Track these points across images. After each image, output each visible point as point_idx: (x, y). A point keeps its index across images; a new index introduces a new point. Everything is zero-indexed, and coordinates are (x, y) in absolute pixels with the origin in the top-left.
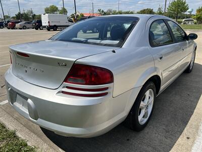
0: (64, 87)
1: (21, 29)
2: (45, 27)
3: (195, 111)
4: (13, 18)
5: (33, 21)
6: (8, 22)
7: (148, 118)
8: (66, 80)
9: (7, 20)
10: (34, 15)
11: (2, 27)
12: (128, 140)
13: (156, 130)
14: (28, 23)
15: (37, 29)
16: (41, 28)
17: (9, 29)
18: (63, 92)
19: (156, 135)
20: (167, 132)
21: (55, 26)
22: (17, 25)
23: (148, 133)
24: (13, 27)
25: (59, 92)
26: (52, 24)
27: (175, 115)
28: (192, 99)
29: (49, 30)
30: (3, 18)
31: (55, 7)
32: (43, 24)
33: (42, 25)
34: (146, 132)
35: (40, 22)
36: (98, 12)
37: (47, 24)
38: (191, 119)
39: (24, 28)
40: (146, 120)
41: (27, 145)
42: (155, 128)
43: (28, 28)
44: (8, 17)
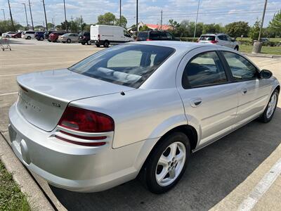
0: (57, 131)
1: (64, 42)
2: (93, 41)
3: (249, 178)
4: (58, 27)
5: (80, 34)
6: (50, 32)
7: (175, 178)
8: (60, 123)
9: (49, 30)
10: (85, 24)
11: (42, 38)
12: (142, 203)
13: (183, 196)
14: (74, 35)
15: (84, 44)
16: (89, 42)
17: (50, 41)
18: (56, 136)
19: (181, 202)
20: (197, 200)
21: (106, 41)
22: (60, 38)
23: (170, 198)
24: (55, 40)
25: (52, 136)
26: (103, 39)
27: (218, 179)
28: (251, 161)
29: (98, 46)
30: (45, 26)
31: (112, 15)
32: (92, 38)
33: (90, 39)
34: (169, 196)
35: (88, 35)
36: (169, 24)
37: (97, 39)
38: (237, 188)
39: (68, 41)
40: (171, 181)
41: (20, 191)
42: (183, 193)
43: (74, 42)
44: (52, 25)
